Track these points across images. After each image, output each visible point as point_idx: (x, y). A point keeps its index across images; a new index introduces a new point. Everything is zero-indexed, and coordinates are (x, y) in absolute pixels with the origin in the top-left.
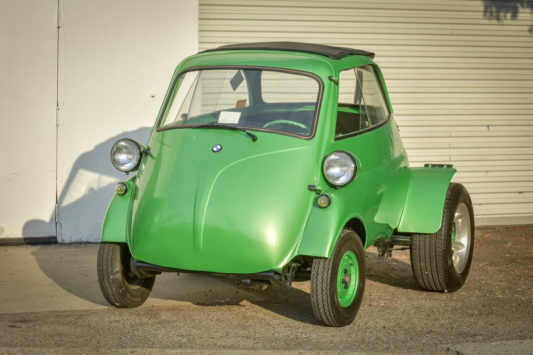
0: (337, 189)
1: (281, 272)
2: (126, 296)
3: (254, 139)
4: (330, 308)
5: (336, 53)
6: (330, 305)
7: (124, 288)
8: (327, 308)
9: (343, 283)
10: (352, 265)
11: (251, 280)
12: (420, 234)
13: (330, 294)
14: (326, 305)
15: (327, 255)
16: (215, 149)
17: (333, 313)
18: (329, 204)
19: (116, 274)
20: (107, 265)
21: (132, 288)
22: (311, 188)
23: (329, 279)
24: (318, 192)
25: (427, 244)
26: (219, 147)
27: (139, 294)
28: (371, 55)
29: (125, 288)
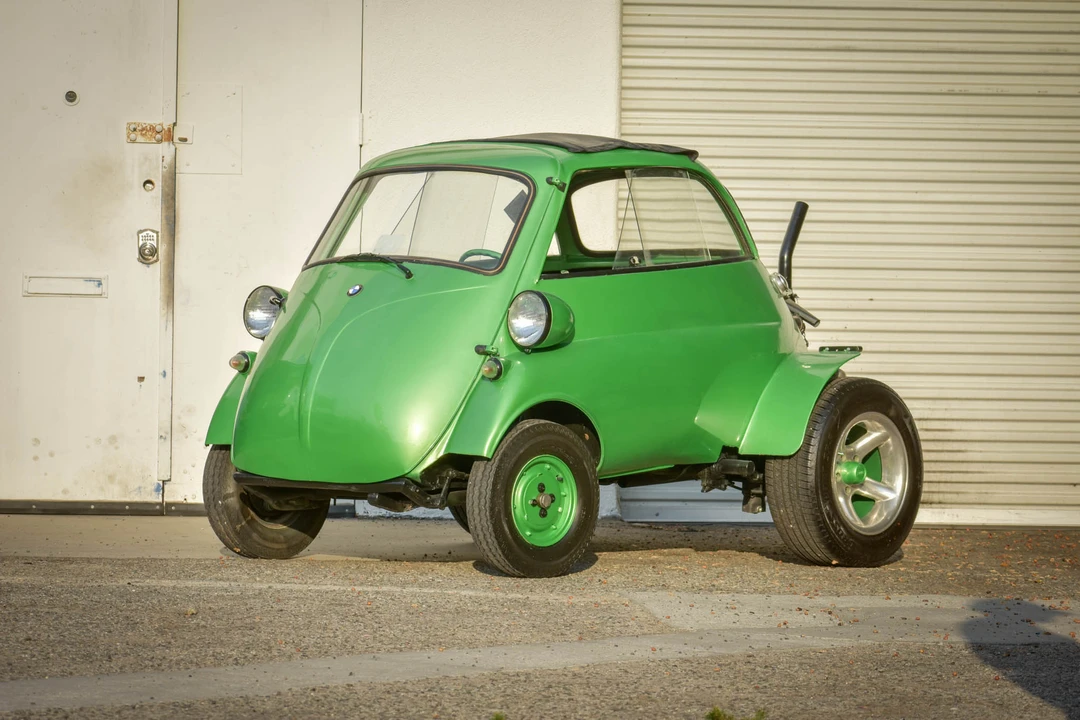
0: (527, 353)
1: (419, 481)
2: (250, 537)
3: (409, 275)
4: (494, 539)
5: (587, 145)
6: (493, 534)
7: (244, 523)
8: (489, 540)
9: (534, 505)
10: (561, 480)
11: (380, 494)
12: (775, 458)
13: (492, 517)
14: (488, 536)
15: (485, 453)
16: (351, 291)
17: (501, 548)
18: (500, 373)
19: (226, 497)
20: (213, 483)
21: (269, 527)
22: (480, 350)
23: (489, 493)
24: (494, 357)
25: (786, 475)
26: (357, 288)
27: (282, 537)
28: (692, 154)
29: (248, 522)
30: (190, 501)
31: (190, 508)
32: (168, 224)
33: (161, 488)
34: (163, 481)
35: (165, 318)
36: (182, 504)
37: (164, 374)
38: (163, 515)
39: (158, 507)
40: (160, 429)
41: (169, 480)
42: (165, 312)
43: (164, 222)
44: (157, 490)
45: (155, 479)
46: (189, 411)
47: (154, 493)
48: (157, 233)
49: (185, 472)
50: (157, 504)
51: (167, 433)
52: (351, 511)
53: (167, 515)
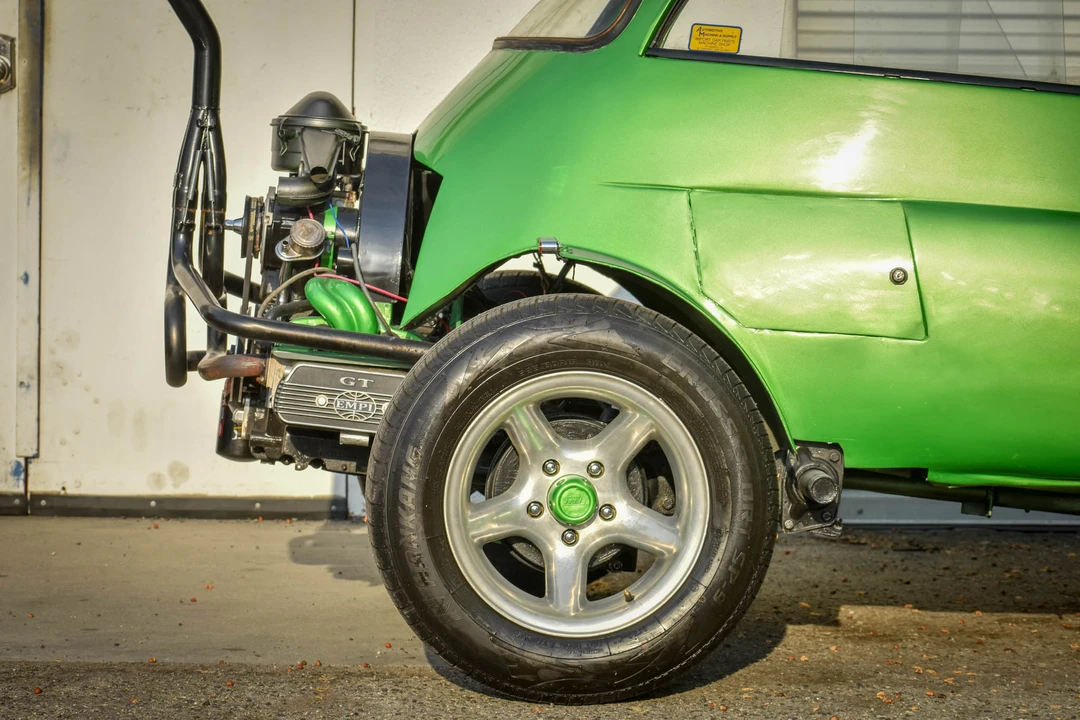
30: (71, 491)
31: (70, 504)
32: (30, 24)
33: (22, 469)
34: (27, 459)
35: (25, 186)
36: (57, 497)
37: (26, 279)
38: (27, 514)
39: (17, 501)
40: (20, 370)
41: (36, 456)
42: (26, 173)
43: (24, 21)
44: (16, 473)
45: (13, 455)
46: (69, 340)
47: (11, 479)
48: (12, 40)
49: (63, 443)
50: (16, 496)
51: (31, 377)
52: (342, 509)
53: (32, 514)
